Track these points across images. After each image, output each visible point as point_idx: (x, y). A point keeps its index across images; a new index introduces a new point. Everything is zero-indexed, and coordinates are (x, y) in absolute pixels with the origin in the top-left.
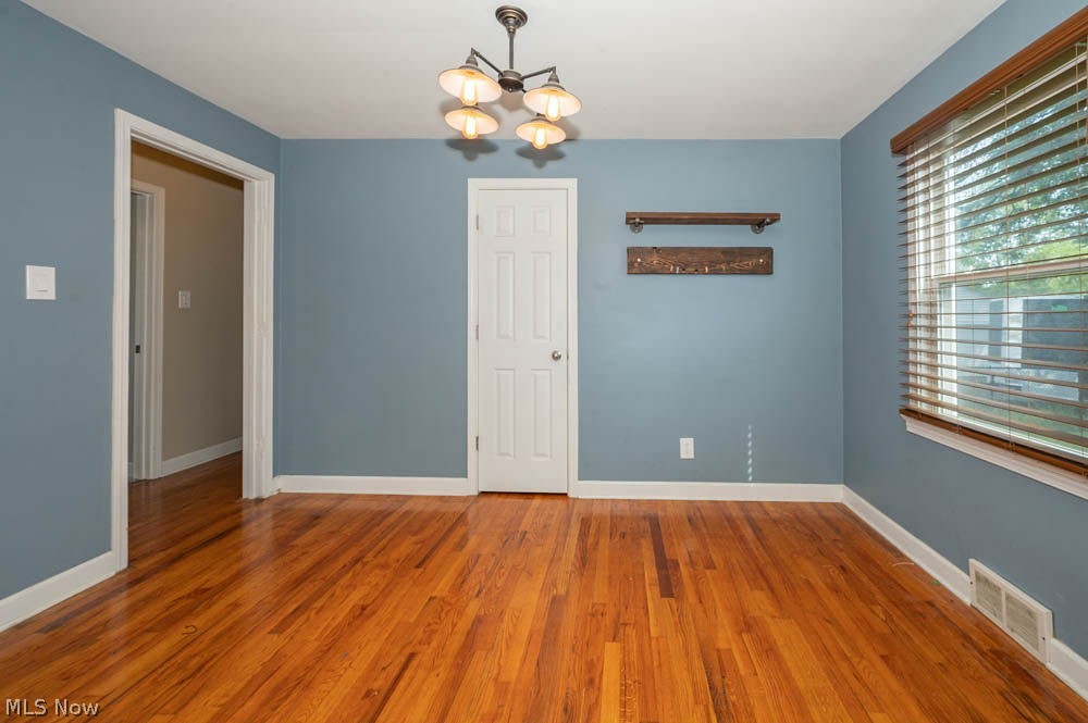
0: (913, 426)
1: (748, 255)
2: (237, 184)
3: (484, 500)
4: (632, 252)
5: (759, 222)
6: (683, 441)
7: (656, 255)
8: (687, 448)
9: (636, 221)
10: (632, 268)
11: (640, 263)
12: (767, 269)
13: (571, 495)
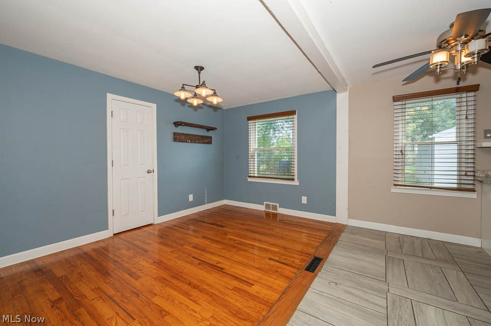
0: (249, 180)
1: (207, 138)
4: (175, 134)
5: (209, 129)
6: (190, 196)
7: (183, 136)
10: (175, 140)
11: (177, 138)
12: (210, 143)
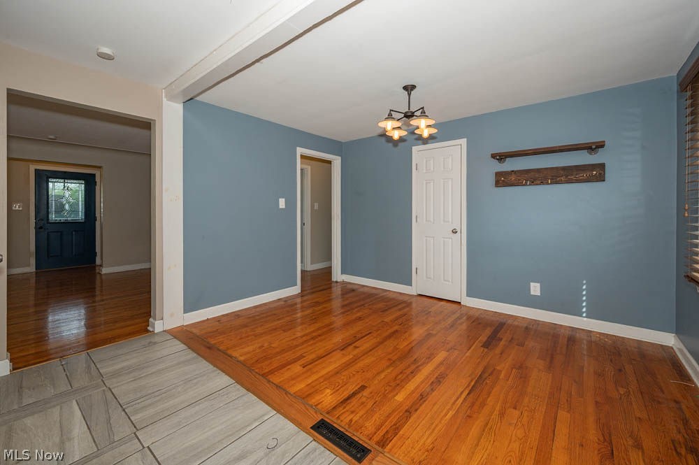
1: (583, 170)
2: (329, 162)
3: (419, 298)
4: (498, 174)
5: (593, 147)
6: (532, 284)
7: (513, 175)
8: (535, 289)
9: (501, 157)
10: (498, 183)
11: (502, 180)
13: (462, 303)
